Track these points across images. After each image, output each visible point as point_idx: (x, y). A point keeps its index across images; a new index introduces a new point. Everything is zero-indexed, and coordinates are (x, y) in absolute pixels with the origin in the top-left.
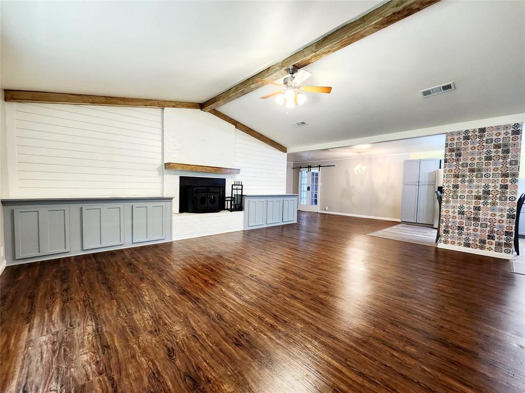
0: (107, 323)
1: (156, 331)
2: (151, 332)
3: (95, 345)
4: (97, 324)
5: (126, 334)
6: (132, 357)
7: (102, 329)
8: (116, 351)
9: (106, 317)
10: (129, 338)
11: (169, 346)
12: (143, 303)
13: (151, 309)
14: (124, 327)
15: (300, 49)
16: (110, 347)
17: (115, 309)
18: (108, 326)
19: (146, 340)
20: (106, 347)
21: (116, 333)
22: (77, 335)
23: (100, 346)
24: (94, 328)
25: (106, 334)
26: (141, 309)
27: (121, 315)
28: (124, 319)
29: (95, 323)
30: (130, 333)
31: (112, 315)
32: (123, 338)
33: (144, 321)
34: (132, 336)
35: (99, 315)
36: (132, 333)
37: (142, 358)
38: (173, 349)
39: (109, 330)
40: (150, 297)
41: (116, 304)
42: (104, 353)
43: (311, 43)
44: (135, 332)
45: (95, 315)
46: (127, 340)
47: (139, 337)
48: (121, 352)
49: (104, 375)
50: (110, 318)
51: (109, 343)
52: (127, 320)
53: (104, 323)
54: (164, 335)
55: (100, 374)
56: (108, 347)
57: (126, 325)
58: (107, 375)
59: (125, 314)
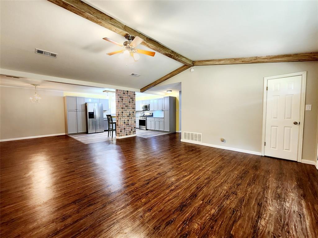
0: (251, 217)
1: (234, 193)
2: (236, 194)
3: (264, 210)
4: (257, 222)
5: (246, 202)
6: (252, 193)
7: (256, 216)
8: (256, 199)
9: (248, 222)
10: (247, 200)
11: (237, 186)
12: (220, 210)
13: (222, 203)
14: (245, 206)
15: (139, 31)
16: (257, 203)
17: (239, 223)
18: (252, 215)
19: (241, 193)
20: (259, 204)
21: (250, 207)
22: (272, 225)
23: (262, 207)
24: (260, 221)
25: (256, 211)
26: (225, 208)
27: (239, 214)
28: (240, 210)
29: (258, 223)
30: (245, 201)
31: (244, 220)
32: (249, 202)
33: (233, 201)
34: (245, 200)
35: (252, 229)
36: (243, 201)
37: (249, 190)
38: (237, 185)
39: (253, 212)
40: (211, 210)
41: (234, 227)
42: (262, 203)
43: (145, 34)
44: (242, 200)
45: (254, 232)
46: (248, 200)
47: (243, 197)
48: (255, 198)
49: (265, 196)
50: (247, 219)
51: (257, 205)
52: (240, 208)
53: (252, 218)
54: (233, 190)
55: (267, 198)
56: (258, 204)
57: (243, 206)
58: (264, 196)
59: (237, 212)
